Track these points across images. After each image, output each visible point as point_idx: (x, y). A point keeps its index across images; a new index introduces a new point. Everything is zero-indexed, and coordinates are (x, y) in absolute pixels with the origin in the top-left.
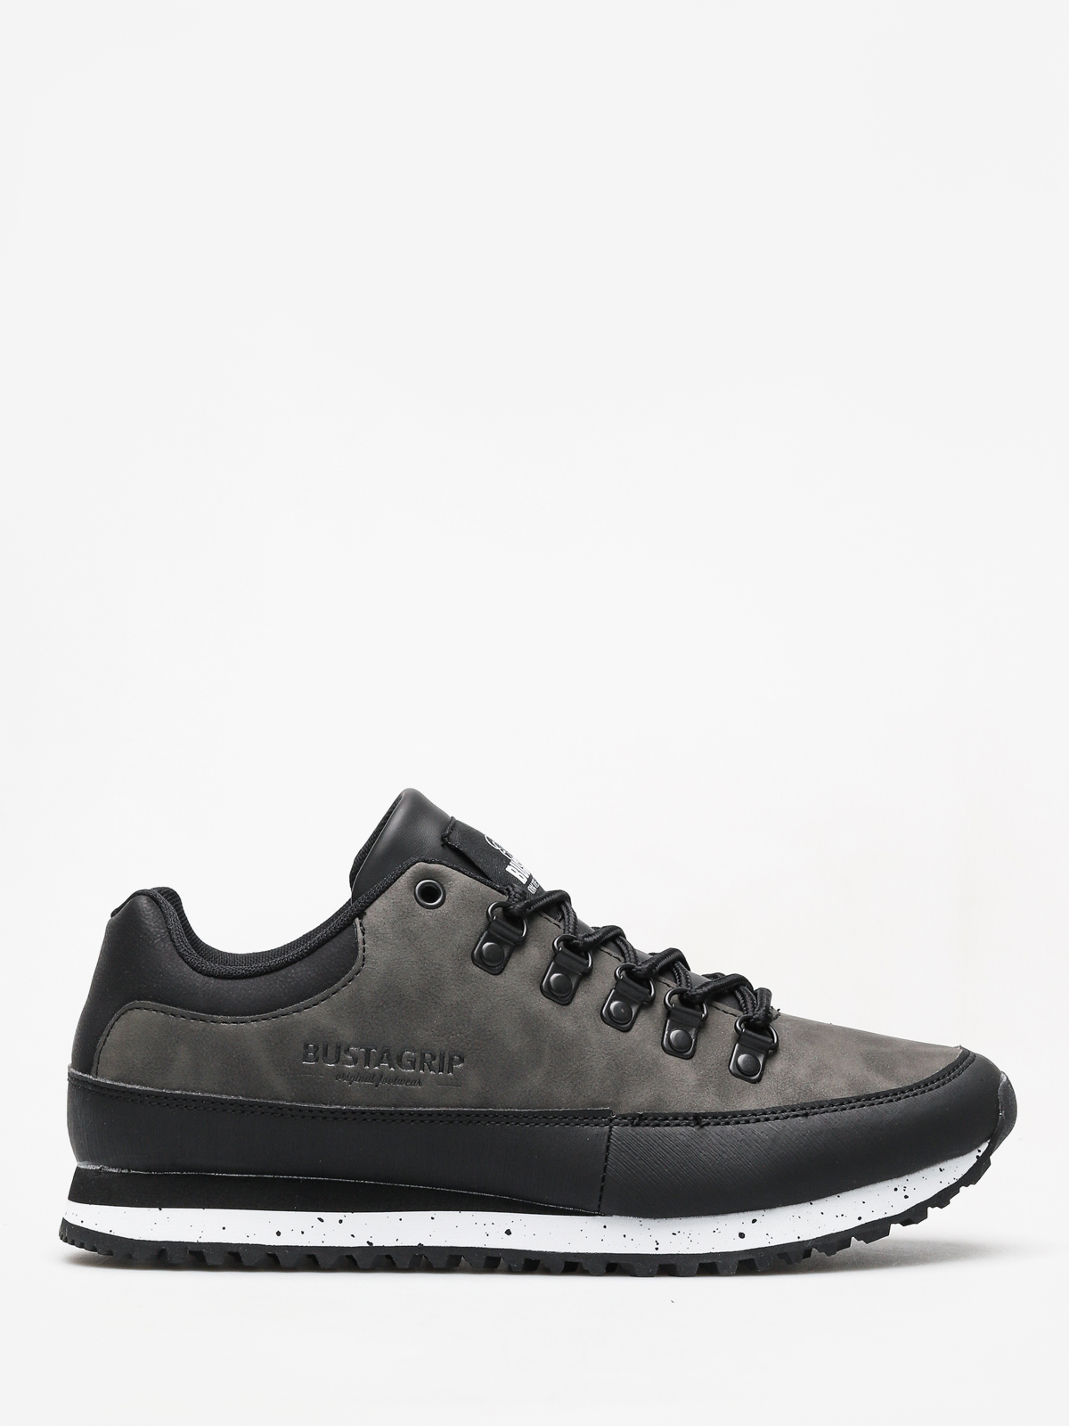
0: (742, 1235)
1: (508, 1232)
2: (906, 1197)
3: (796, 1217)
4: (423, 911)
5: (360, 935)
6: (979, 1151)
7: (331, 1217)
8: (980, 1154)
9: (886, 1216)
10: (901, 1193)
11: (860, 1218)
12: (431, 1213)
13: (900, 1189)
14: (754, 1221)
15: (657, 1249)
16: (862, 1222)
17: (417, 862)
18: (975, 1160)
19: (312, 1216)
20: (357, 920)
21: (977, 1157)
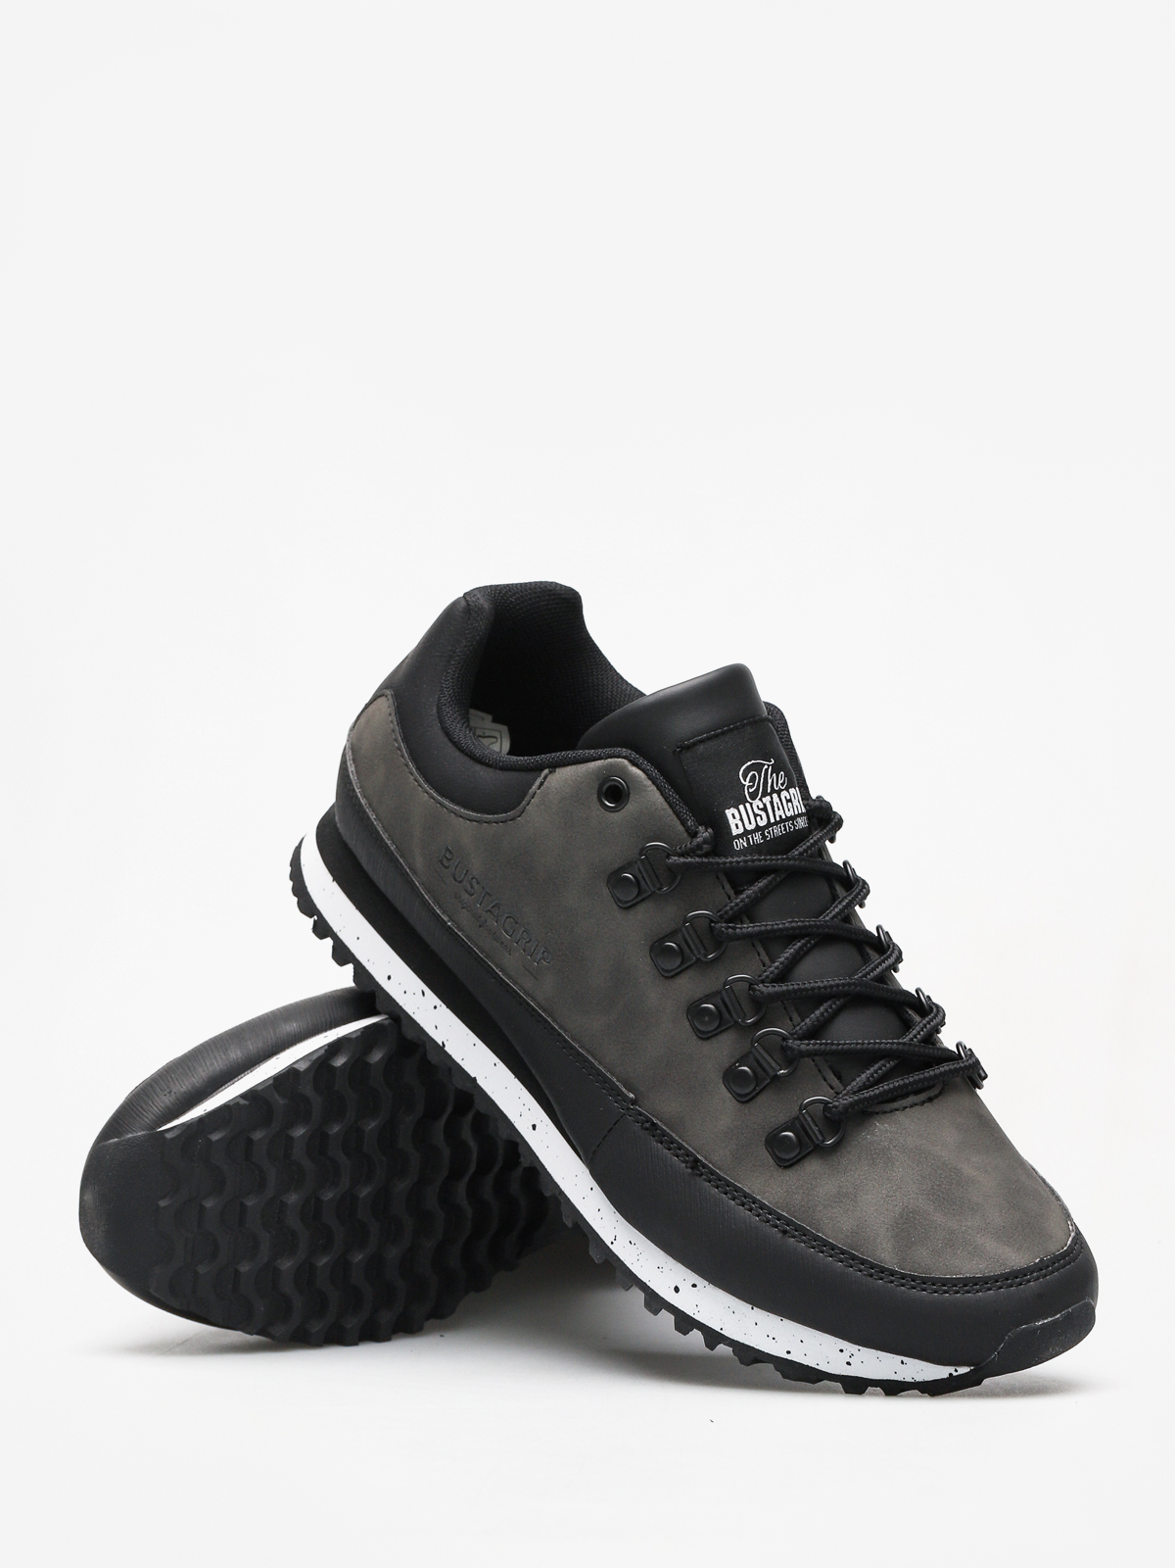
0: (677, 1290)
1: (534, 1127)
2: (849, 1363)
3: (731, 1310)
4: (597, 805)
5: (537, 783)
6: (956, 1371)
7: (432, 998)
8: (955, 1374)
9: (816, 1367)
10: (845, 1356)
11: (788, 1352)
12: (497, 1060)
13: (846, 1354)
14: (694, 1286)
15: (612, 1243)
16: (789, 1357)
17: (623, 757)
18: (946, 1376)
19: (420, 985)
20: (546, 771)
21: (951, 1374)
